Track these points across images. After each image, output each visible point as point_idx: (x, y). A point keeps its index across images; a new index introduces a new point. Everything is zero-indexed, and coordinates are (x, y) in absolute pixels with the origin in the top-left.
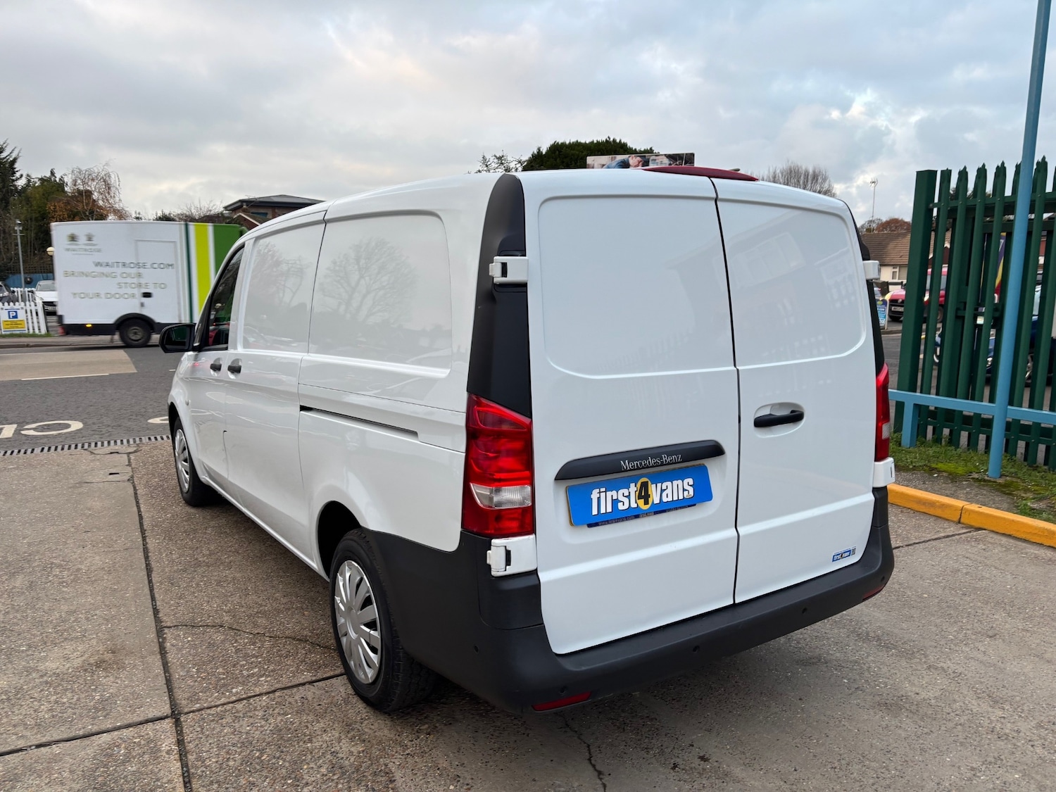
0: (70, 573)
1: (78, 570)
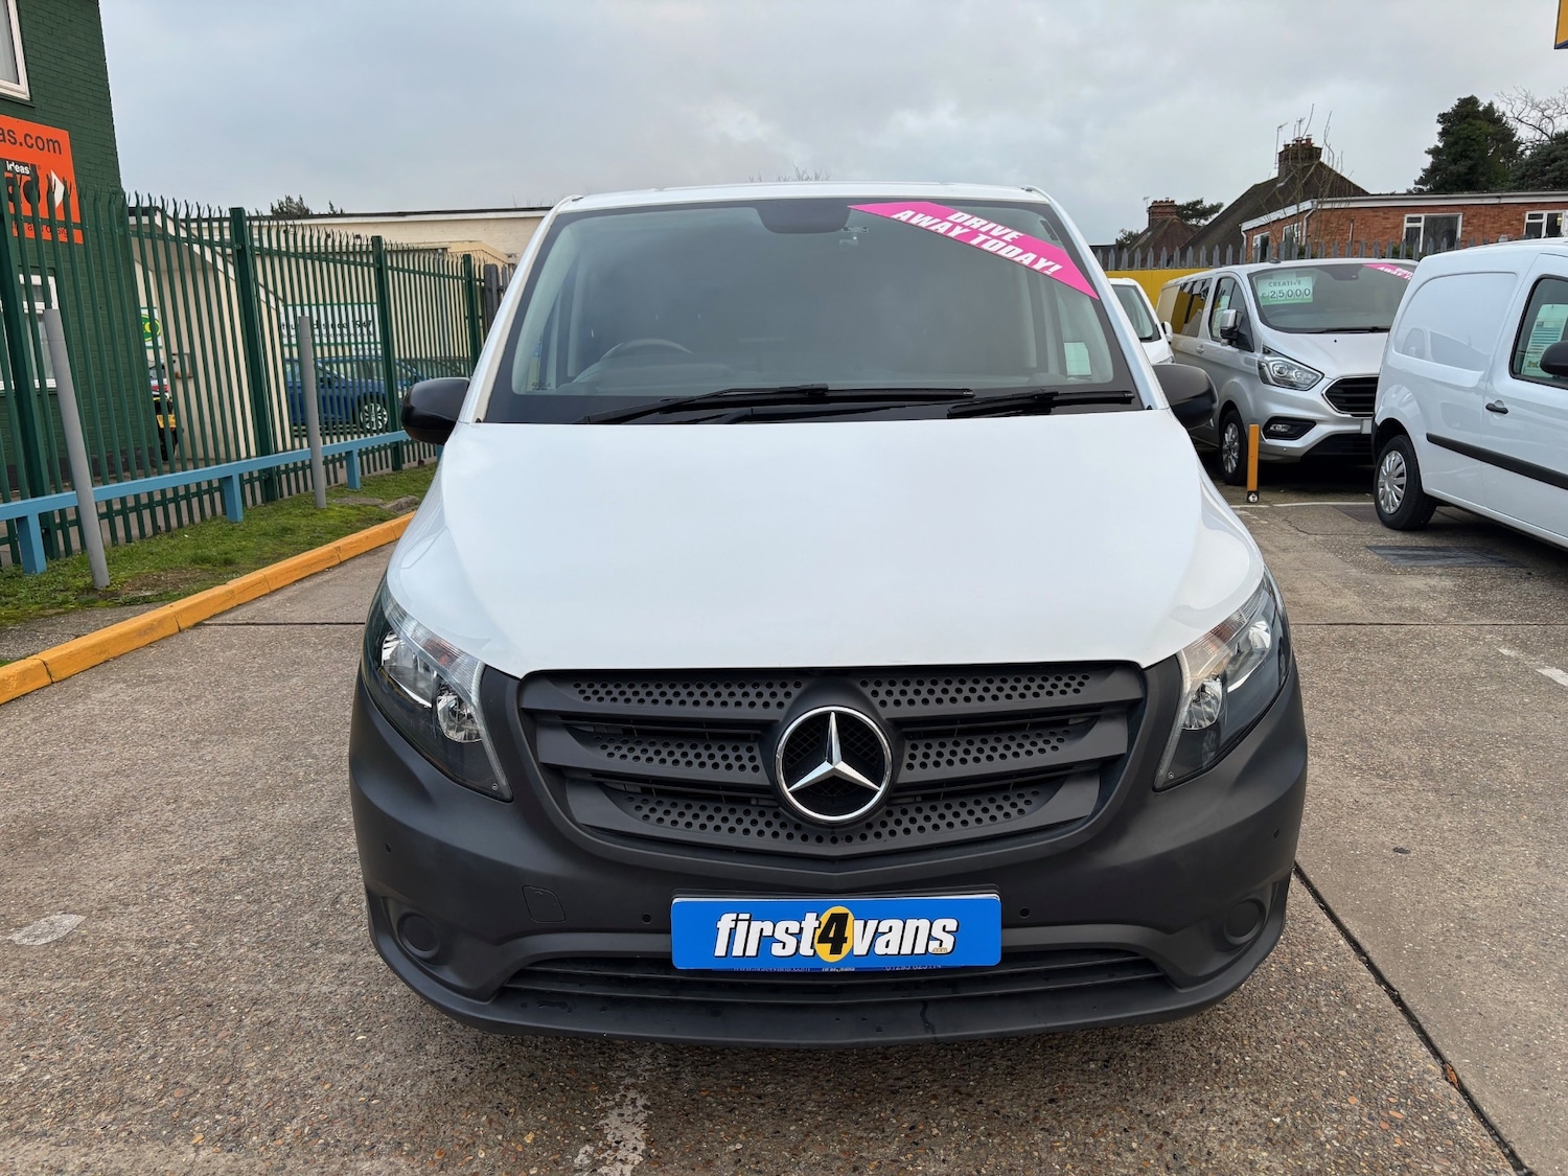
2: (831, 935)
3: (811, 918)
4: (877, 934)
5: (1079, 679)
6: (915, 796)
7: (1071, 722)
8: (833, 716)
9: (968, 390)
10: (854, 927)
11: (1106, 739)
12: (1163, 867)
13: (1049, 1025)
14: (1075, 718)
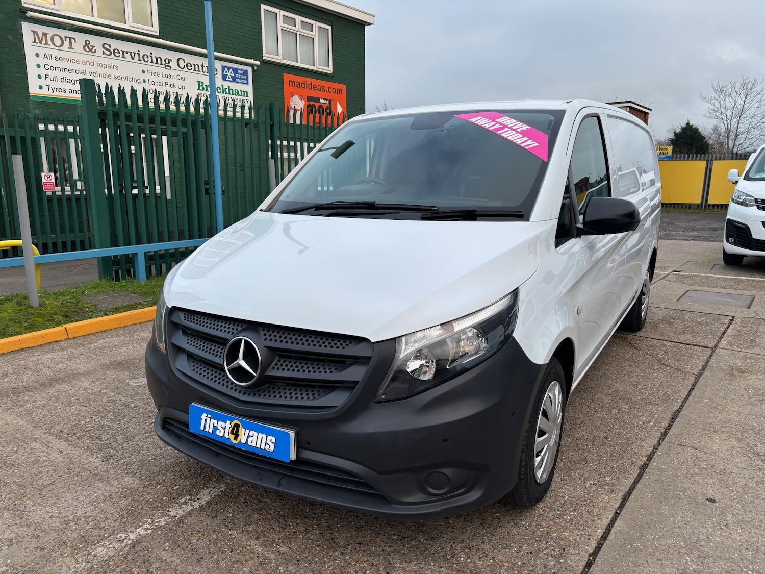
0: (748, 440)
1: (738, 440)
2: (234, 432)
3: (228, 422)
4: (249, 436)
5: (347, 343)
6: (283, 383)
7: (347, 363)
8: (243, 340)
9: (436, 207)
10: (242, 431)
11: (356, 373)
12: (371, 439)
13: (324, 500)
14: (349, 361)
